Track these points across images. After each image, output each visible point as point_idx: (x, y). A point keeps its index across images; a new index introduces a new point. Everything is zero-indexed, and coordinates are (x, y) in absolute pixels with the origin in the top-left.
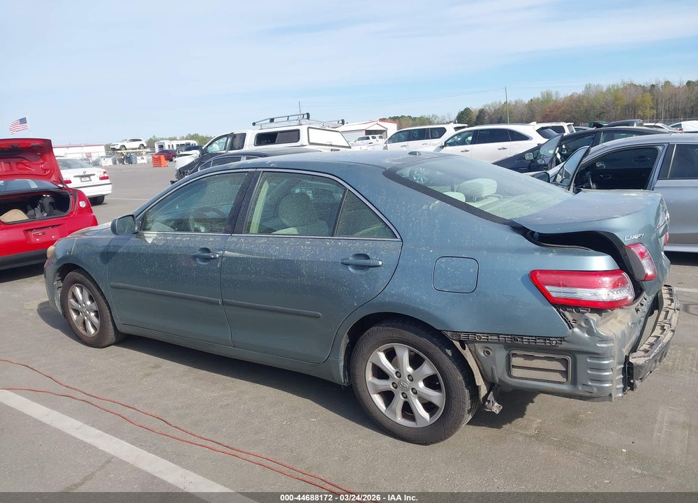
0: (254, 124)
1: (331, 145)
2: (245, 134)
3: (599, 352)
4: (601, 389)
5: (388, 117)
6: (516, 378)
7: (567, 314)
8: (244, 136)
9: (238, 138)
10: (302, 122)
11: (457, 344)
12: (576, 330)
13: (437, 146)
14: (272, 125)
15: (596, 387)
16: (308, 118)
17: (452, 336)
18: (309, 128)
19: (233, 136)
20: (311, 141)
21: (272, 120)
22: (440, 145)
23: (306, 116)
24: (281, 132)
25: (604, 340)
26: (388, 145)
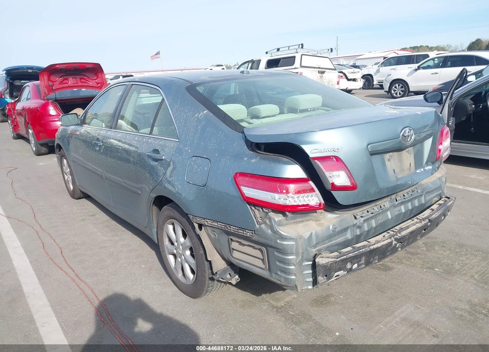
0: (267, 53)
1: (319, 68)
2: (260, 60)
3: (280, 248)
4: (286, 279)
5: (408, 47)
6: (235, 258)
7: (256, 211)
8: (259, 61)
9: (256, 63)
10: (298, 51)
11: (196, 226)
12: (263, 226)
13: (412, 69)
14: (279, 53)
15: (283, 277)
16: (302, 47)
17: (193, 218)
18: (302, 55)
19: (253, 62)
20: (302, 65)
21: (278, 50)
22: (414, 68)
23: (301, 46)
24: (283, 58)
25: (283, 238)
26: (381, 68)
